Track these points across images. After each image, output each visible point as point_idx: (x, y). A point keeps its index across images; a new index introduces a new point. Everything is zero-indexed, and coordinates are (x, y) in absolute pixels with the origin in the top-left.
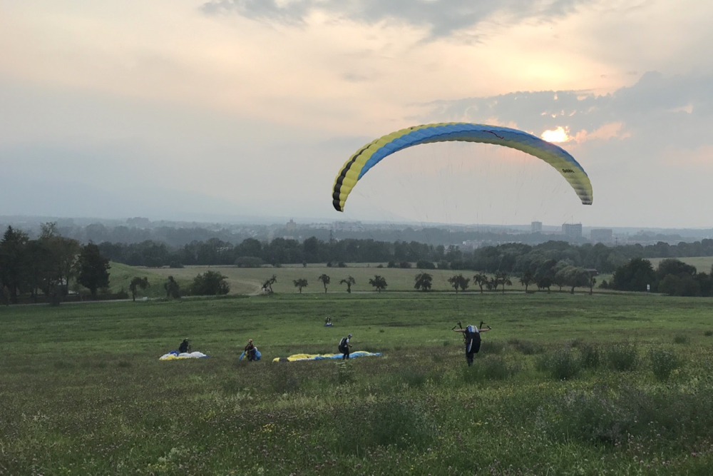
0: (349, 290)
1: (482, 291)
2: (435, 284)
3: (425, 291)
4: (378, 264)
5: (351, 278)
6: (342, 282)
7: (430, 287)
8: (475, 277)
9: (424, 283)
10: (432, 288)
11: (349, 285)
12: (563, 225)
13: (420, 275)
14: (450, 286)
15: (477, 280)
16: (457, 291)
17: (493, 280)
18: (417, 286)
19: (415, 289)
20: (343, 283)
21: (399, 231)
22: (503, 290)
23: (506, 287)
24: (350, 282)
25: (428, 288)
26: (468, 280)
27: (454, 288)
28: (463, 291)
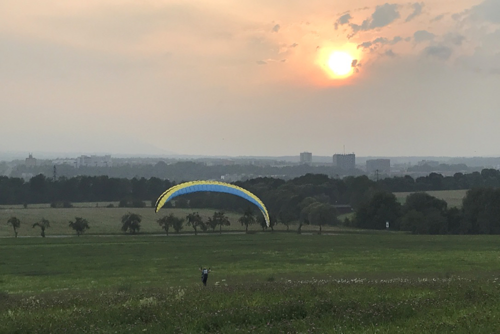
0: (43, 235)
1: (196, 232)
2: (144, 226)
3: (134, 233)
4: (108, 203)
5: (45, 221)
6: (34, 225)
7: (138, 229)
8: (187, 217)
9: (132, 224)
10: (140, 231)
11: (43, 229)
12: (334, 156)
13: (128, 216)
14: (160, 228)
15: (190, 220)
16: (167, 233)
17: (210, 220)
18: (125, 228)
19: (122, 232)
20: (37, 227)
21: (151, 165)
22: (221, 231)
23: (224, 227)
24: (44, 225)
25: (136, 231)
26: (182, 220)
27: (164, 230)
28: (177, 232)
